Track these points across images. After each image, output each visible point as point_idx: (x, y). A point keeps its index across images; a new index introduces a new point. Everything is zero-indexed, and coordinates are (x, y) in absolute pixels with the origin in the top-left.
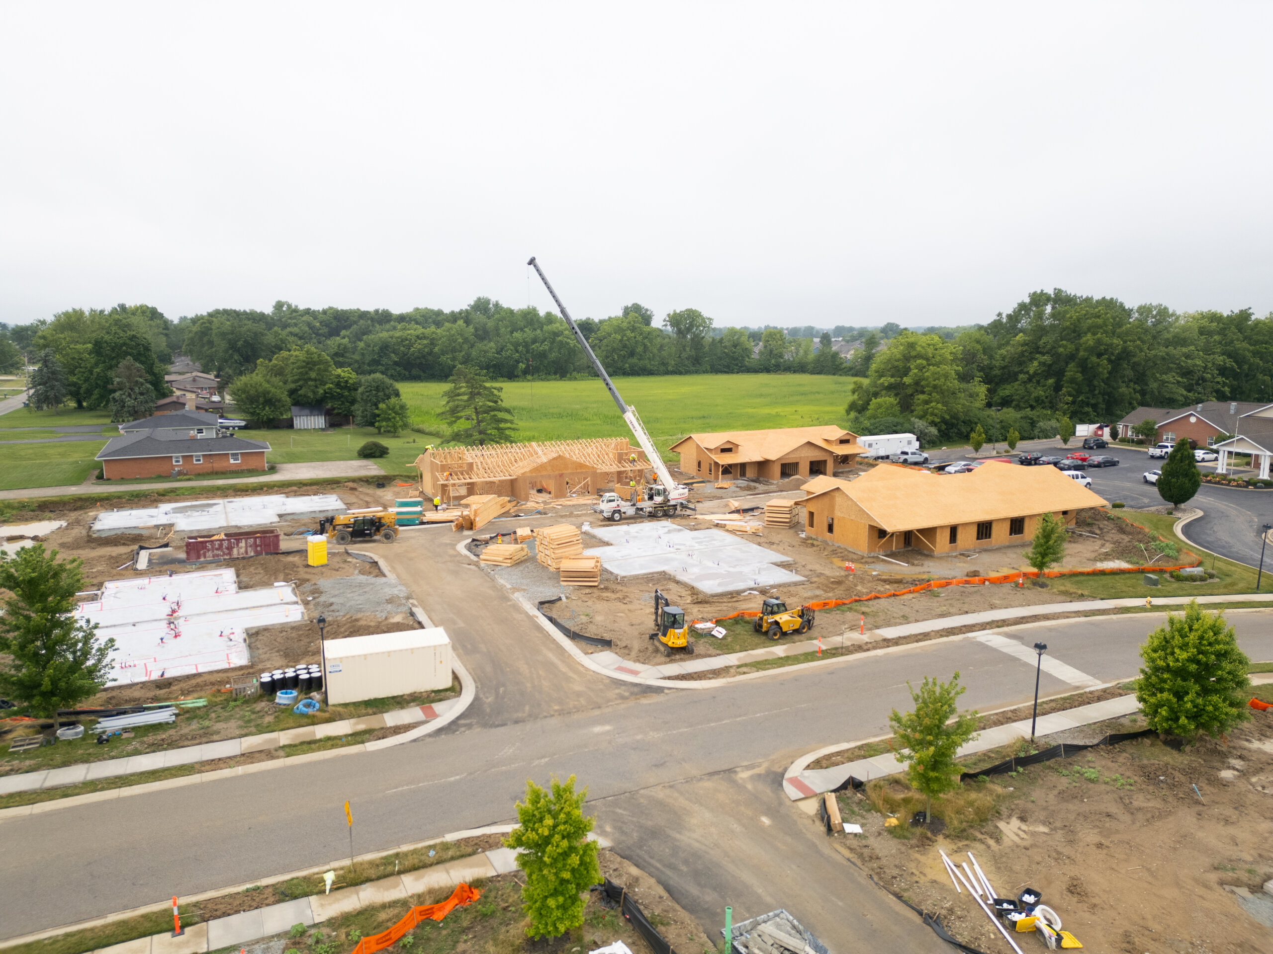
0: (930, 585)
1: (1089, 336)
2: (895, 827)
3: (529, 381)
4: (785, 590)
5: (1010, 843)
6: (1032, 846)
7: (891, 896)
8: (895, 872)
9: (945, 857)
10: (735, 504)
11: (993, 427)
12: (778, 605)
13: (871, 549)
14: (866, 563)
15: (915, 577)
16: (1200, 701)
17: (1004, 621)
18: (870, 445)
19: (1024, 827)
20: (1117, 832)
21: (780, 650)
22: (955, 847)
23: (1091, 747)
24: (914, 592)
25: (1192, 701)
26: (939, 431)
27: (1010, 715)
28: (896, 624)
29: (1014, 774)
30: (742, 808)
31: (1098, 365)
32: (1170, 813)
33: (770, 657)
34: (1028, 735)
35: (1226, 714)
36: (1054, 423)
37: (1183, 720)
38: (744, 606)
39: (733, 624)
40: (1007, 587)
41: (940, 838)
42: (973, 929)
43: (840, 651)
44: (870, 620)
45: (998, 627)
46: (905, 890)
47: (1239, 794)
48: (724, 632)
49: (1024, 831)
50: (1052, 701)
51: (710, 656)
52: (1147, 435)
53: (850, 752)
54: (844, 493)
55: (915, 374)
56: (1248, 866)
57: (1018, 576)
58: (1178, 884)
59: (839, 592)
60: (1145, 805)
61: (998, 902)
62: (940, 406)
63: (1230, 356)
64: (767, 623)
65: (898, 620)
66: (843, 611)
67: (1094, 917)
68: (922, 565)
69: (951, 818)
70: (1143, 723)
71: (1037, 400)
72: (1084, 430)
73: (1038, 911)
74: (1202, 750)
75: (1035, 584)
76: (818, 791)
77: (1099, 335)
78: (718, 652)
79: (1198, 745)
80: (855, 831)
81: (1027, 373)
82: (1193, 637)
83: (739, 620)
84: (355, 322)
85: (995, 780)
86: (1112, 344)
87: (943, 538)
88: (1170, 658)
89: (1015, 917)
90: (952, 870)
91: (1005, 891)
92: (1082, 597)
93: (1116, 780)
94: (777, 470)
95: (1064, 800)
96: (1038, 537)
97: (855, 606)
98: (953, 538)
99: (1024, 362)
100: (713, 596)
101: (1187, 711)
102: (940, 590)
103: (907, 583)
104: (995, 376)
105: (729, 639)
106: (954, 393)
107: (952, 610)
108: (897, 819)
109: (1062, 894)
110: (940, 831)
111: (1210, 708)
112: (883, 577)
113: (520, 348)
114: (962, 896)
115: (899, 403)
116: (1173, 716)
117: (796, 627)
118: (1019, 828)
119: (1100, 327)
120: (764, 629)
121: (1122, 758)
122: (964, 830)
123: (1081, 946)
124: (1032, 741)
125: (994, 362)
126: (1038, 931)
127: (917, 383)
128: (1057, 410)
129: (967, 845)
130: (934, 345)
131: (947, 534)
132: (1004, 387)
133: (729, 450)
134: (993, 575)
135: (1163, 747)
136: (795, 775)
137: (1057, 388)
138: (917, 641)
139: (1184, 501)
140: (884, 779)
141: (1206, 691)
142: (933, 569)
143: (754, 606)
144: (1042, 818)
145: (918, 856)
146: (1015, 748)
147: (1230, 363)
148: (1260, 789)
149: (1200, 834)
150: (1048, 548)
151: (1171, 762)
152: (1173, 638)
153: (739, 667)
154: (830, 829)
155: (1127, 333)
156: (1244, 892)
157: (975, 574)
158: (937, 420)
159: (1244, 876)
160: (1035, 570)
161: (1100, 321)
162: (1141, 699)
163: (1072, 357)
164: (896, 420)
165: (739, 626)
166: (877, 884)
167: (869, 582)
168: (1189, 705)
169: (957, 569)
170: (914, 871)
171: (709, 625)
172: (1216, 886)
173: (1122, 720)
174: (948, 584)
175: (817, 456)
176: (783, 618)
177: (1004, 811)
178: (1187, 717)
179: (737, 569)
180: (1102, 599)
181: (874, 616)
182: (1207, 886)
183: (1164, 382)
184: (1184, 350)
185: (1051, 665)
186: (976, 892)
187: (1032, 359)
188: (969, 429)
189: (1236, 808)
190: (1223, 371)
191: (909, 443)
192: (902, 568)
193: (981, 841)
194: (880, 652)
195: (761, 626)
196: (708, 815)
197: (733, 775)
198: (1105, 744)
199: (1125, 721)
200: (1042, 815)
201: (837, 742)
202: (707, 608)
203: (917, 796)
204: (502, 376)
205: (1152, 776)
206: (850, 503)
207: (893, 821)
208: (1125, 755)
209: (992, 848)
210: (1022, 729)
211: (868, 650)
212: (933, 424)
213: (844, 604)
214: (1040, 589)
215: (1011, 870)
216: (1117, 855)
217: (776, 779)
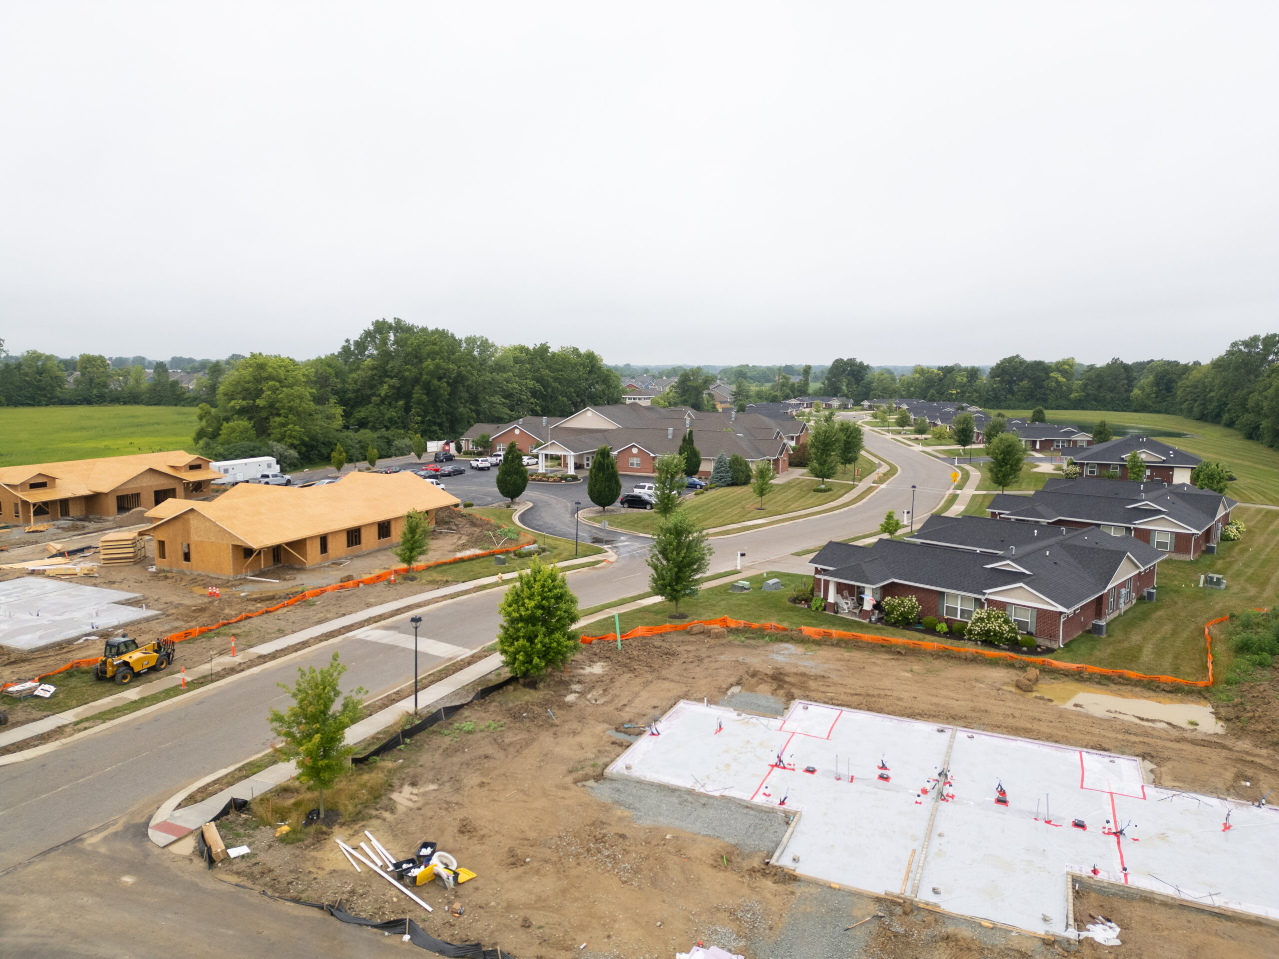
0: (304, 596)
1: (429, 360)
2: (287, 834)
4: (134, 628)
5: (404, 809)
6: (424, 805)
7: (288, 903)
8: (290, 878)
9: (342, 845)
10: (56, 546)
11: (353, 447)
12: (125, 643)
13: (236, 572)
14: (233, 586)
15: (288, 591)
16: (547, 640)
17: (380, 616)
18: (226, 471)
19: (415, 791)
20: (495, 768)
21: (132, 694)
22: (351, 832)
23: (466, 704)
24: (288, 605)
25: (541, 642)
26: (300, 453)
27: (394, 696)
28: (271, 639)
29: (402, 746)
30: (95, 877)
31: (440, 387)
32: (533, 740)
33: (119, 704)
34: (411, 710)
35: (566, 647)
36: (407, 441)
37: (536, 660)
38: (77, 656)
39: (65, 678)
40: (381, 586)
41: (336, 829)
42: (376, 900)
43: (209, 678)
44: (243, 641)
45: (376, 622)
46: (303, 891)
47: (580, 710)
48: (52, 689)
49: (416, 795)
50: (430, 675)
51: (34, 720)
52: (484, 447)
53: (229, 777)
54: (199, 514)
55: (268, 395)
56: (592, 762)
57: (390, 574)
58: (545, 794)
59: (204, 619)
60: (514, 739)
61: (397, 865)
62: (297, 428)
63: (538, 381)
64: (113, 666)
65: (273, 635)
66: (210, 638)
67: (483, 847)
68: (295, 579)
69: (345, 806)
70: (507, 673)
71: (391, 420)
72: (434, 446)
73: (435, 860)
74: (552, 683)
75: (405, 579)
76: (194, 828)
77: (437, 361)
78: (45, 713)
79: (548, 680)
80: (242, 853)
81: (379, 395)
82: (537, 587)
83: (73, 671)
85: (385, 758)
86: (449, 369)
87: (313, 549)
88: (522, 609)
89: (415, 872)
90: (350, 854)
91: (403, 854)
92: (447, 583)
93: (489, 726)
94: (112, 504)
95: (449, 756)
96: (405, 534)
97: (222, 630)
98: (324, 548)
99: (375, 385)
100: (32, 651)
101: (538, 652)
102: (315, 599)
103: (280, 598)
104: (350, 399)
105: (61, 696)
106: (310, 415)
107: (329, 616)
108: (289, 825)
109: (454, 837)
110: (335, 821)
111: (555, 645)
112: (254, 596)
114: (362, 874)
115: (254, 427)
116: (528, 660)
117: (152, 663)
118: (411, 794)
119: (437, 353)
120: (109, 675)
121: (493, 707)
122: (360, 812)
123: (475, 875)
124: (416, 713)
125: (347, 386)
126: (438, 876)
127: (271, 406)
128: (409, 429)
129: (363, 826)
130: (285, 367)
131: (317, 544)
132: (359, 409)
133: (43, 485)
134: (366, 577)
135: (523, 689)
136: (164, 819)
138: (296, 651)
139: (517, 496)
140: (271, 791)
141: (550, 632)
142: (307, 581)
143: (96, 652)
144: (430, 778)
145: (314, 854)
146: (401, 723)
147: (538, 386)
148: (594, 702)
149: (557, 750)
150: (415, 542)
151: (530, 699)
152: (522, 591)
153: (76, 723)
154: (211, 862)
156: (591, 783)
157: (349, 578)
159: (589, 770)
160: (404, 566)
161: (437, 348)
162: (504, 652)
163: (416, 380)
164: (252, 444)
165: (74, 679)
166: (271, 897)
167: (238, 603)
168: (539, 646)
169: (332, 577)
170: (312, 869)
171: (29, 685)
172: (574, 787)
173: (490, 677)
174: (323, 592)
175: (162, 484)
176: (133, 656)
177: (396, 782)
178: (539, 657)
179: (66, 616)
180: (464, 582)
181: (246, 636)
182: (566, 788)
183: (492, 403)
184: (505, 375)
185: (427, 646)
186: (376, 865)
187: (382, 383)
188: (329, 451)
189: (580, 721)
190: (534, 393)
191: (269, 466)
192: (273, 585)
193: (377, 817)
194: (255, 670)
195: (105, 672)
196: (43, 901)
197: (78, 845)
198: (478, 699)
199: (491, 677)
200: (430, 775)
201: (213, 771)
202: (26, 667)
203: (309, 795)
205: (517, 715)
206: (208, 524)
207: (285, 829)
208: (494, 704)
209: (388, 820)
210: (407, 705)
211: (242, 670)
213: (210, 630)
214: (411, 583)
215: (407, 833)
216: (497, 788)
217: (140, 831)
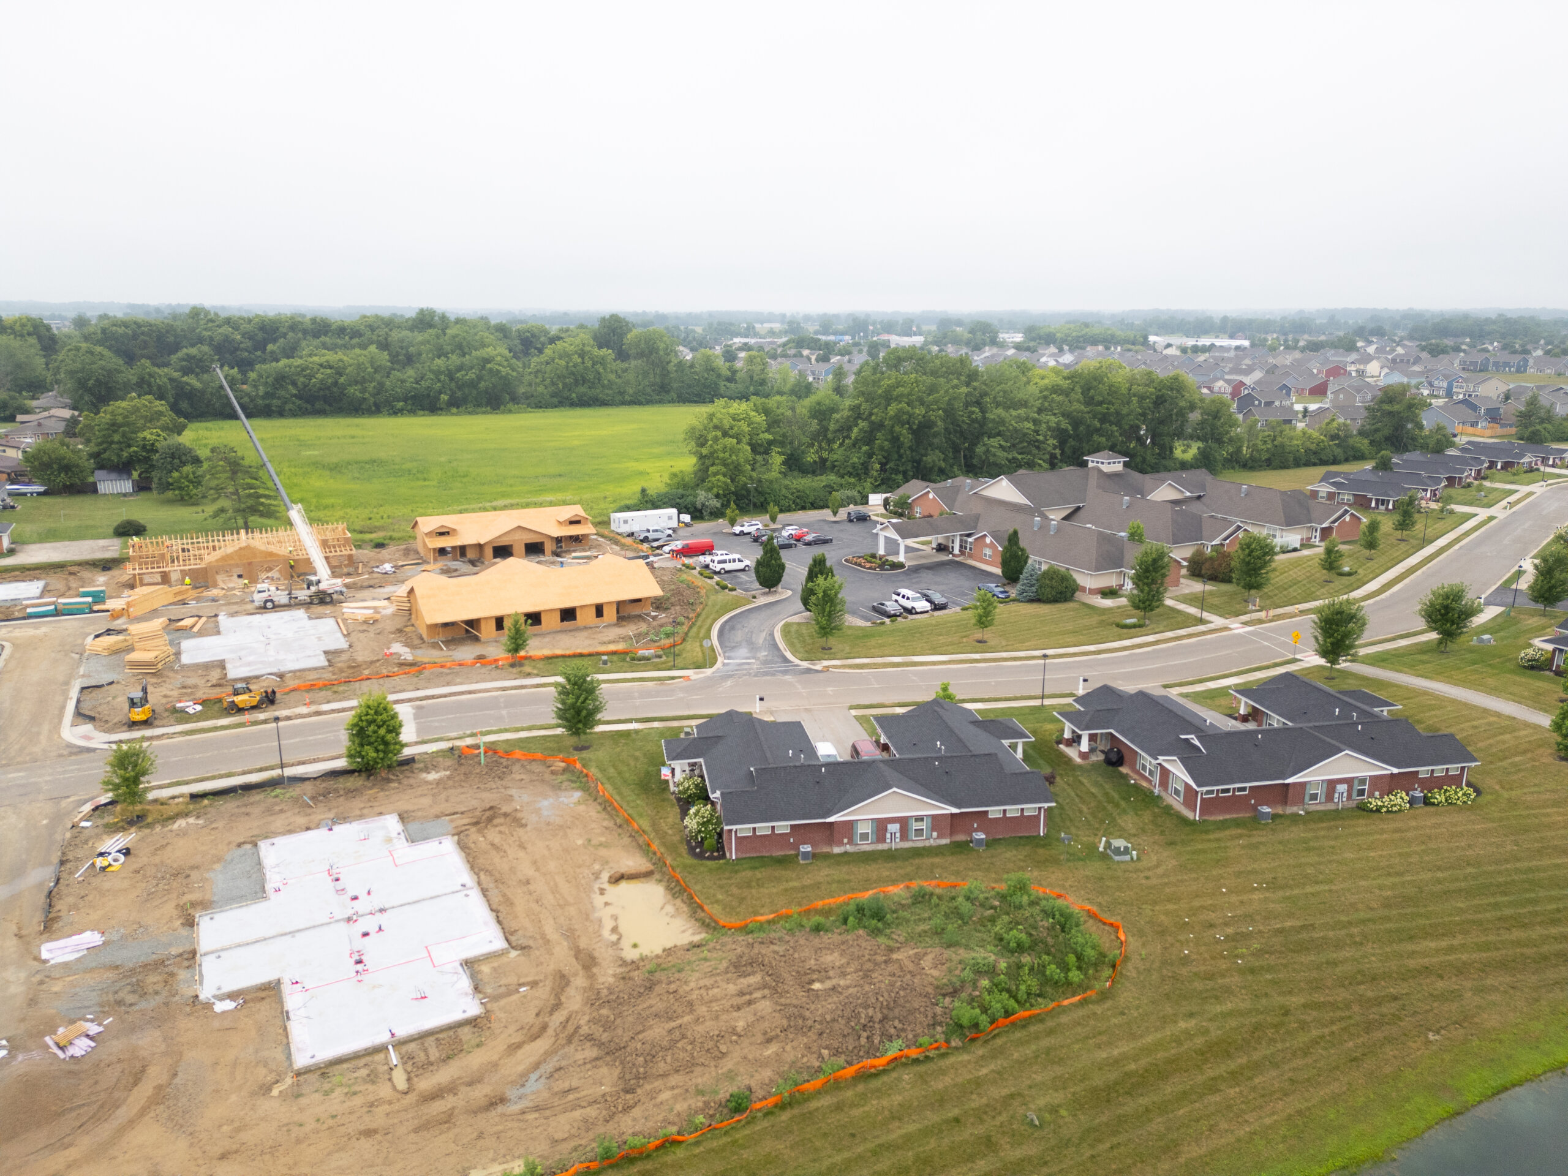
0: (425, 668)
3: (453, 414)
5: (168, 829)
6: (177, 830)
12: (243, 688)
23: (314, 778)
26: (725, 502)
41: (133, 828)
48: (198, 708)
57: (500, 659)
58: (217, 844)
64: (227, 702)
67: (146, 859)
68: (455, 650)
69: (150, 818)
72: (877, 499)
75: (512, 665)
79: (378, 775)
80: (85, 826)
84: (284, 335)
85: (217, 798)
87: (489, 627)
94: (489, 552)
98: (498, 627)
107: (410, 688)
108: (121, 819)
110: (137, 824)
113: (442, 377)
120: (225, 706)
122: (151, 823)
129: (141, 831)
131: (493, 623)
133: (447, 534)
135: (362, 777)
137: (870, 455)
142: (459, 653)
145: (104, 836)
150: (518, 640)
155: (936, 401)
156: (248, 846)
158: (720, 492)
160: (510, 655)
163: (882, 425)
164: (683, 492)
170: (90, 843)
171: (189, 704)
172: (234, 845)
174: (441, 666)
176: (240, 698)
180: (541, 677)
182: (229, 844)
184: (1016, 412)
198: (327, 777)
200: (211, 815)
204: (423, 410)
206: (417, 599)
207: (116, 820)
209: (153, 831)
212: (717, 496)
216: (213, 833)
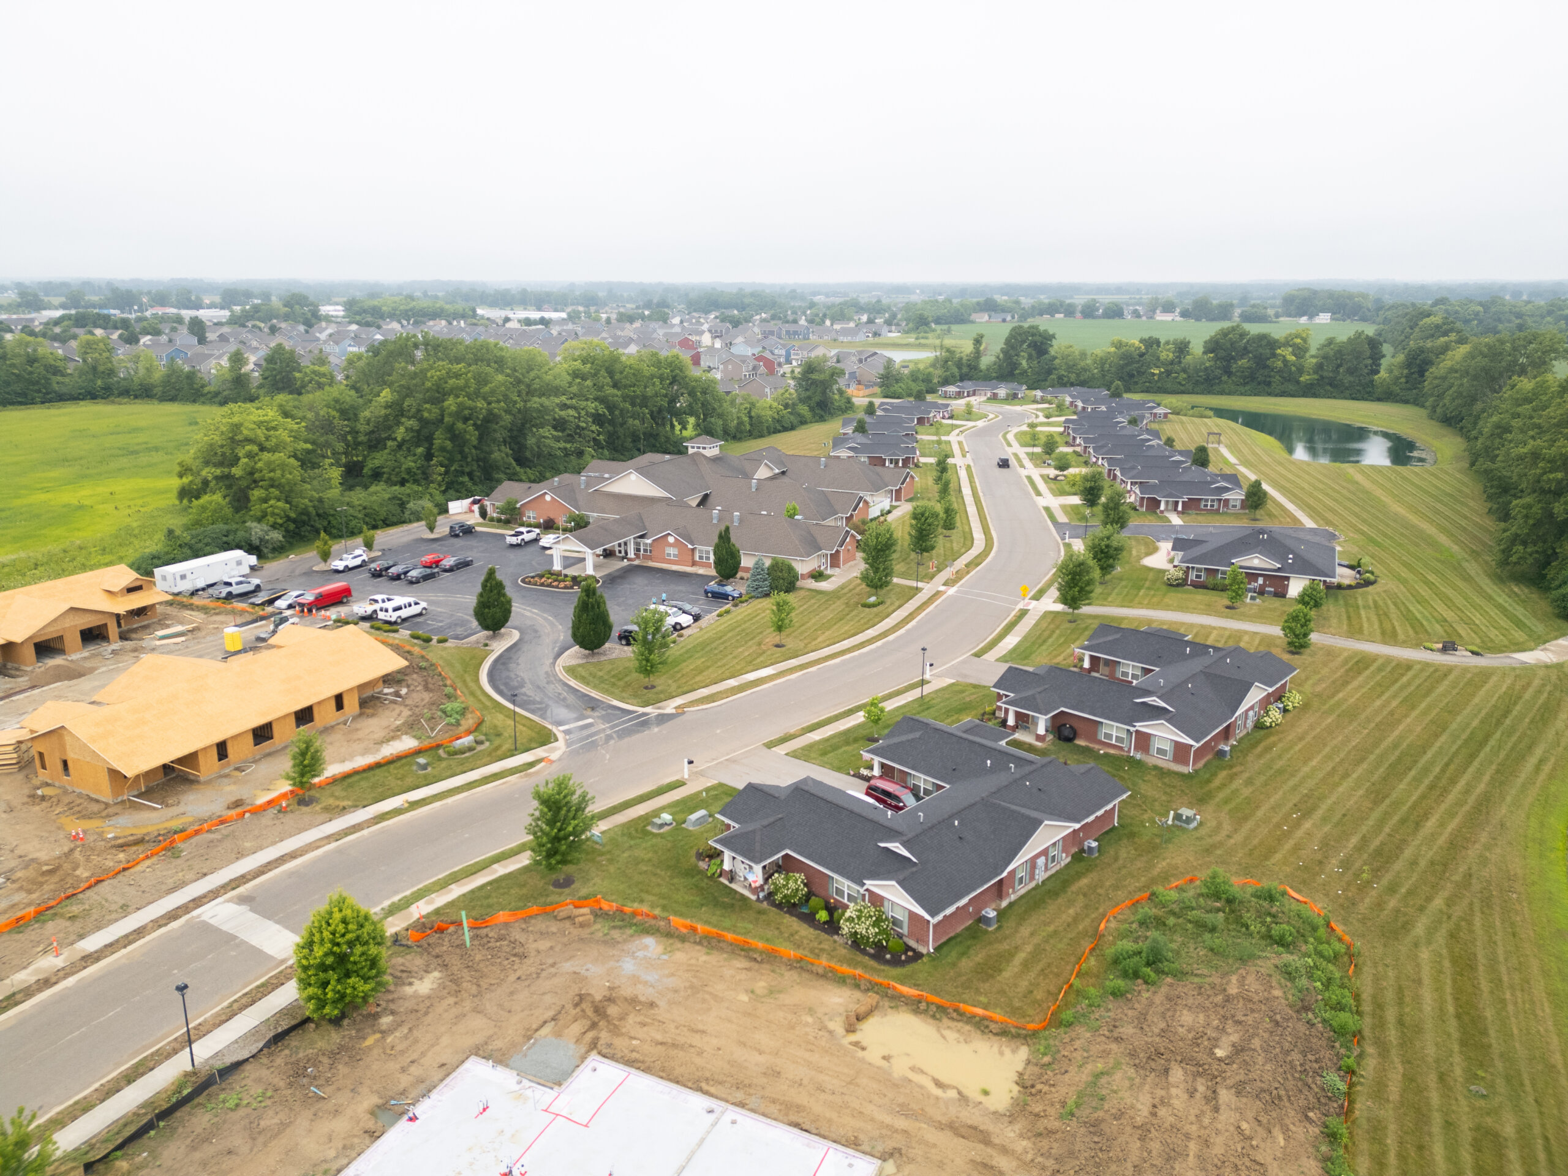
0: (175, 839)
1: (452, 398)
11: (355, 517)
13: (117, 793)
14: (108, 816)
15: (162, 828)
16: (340, 987)
18: (183, 577)
23: (251, 1058)
24: (152, 855)
26: (286, 533)
28: (108, 924)
29: (154, 1133)
31: (466, 431)
32: (289, 1125)
34: (189, 1068)
36: (425, 503)
40: (271, 817)
44: (79, 925)
45: (234, 888)
47: (366, 1066)
52: (511, 515)
54: (70, 733)
55: (246, 464)
56: (326, 1166)
57: (281, 798)
59: (48, 888)
60: (271, 1122)
62: (281, 503)
63: (601, 402)
66: (43, 922)
68: (179, 804)
70: (304, 1008)
71: (408, 472)
72: (458, 508)
74: (358, 1018)
75: (300, 803)
77: (460, 399)
79: (354, 1015)
81: (395, 439)
82: (328, 932)
85: (129, 1152)
86: (476, 407)
88: (312, 956)
93: (257, 1097)
94: (30, 652)
95: (194, 1148)
97: (63, 907)
99: (390, 427)
102: (185, 844)
103: (149, 841)
106: (297, 485)
107: (188, 877)
111: (350, 990)
112: (122, 838)
115: (230, 503)
119: (462, 389)
121: (280, 1059)
124: (194, 1071)
125: (358, 427)
127: (249, 476)
128: (432, 482)
134: (259, 800)
137: (429, 456)
138: (124, 949)
141: (344, 977)
142: (192, 808)
146: (171, 1091)
148: (388, 1050)
149: (304, 1142)
151: (326, 1045)
152: (316, 932)
155: (493, 392)
157: (239, 802)
158: (280, 521)
161: (461, 381)
164: (226, 527)
167: (98, 854)
169: (218, 801)
174: (199, 831)
175: (89, 622)
180: (364, 807)
181: (84, 918)
183: (541, 436)
184: (558, 399)
185: (267, 935)
187: (399, 424)
189: (353, 1090)
190: (598, 419)
191: (239, 563)
194: (71, 981)
198: (267, 1049)
205: (300, 1072)
206: (80, 744)
208: (284, 1053)
211: (57, 982)
212: (274, 526)
213: (48, 909)
214: (304, 809)
